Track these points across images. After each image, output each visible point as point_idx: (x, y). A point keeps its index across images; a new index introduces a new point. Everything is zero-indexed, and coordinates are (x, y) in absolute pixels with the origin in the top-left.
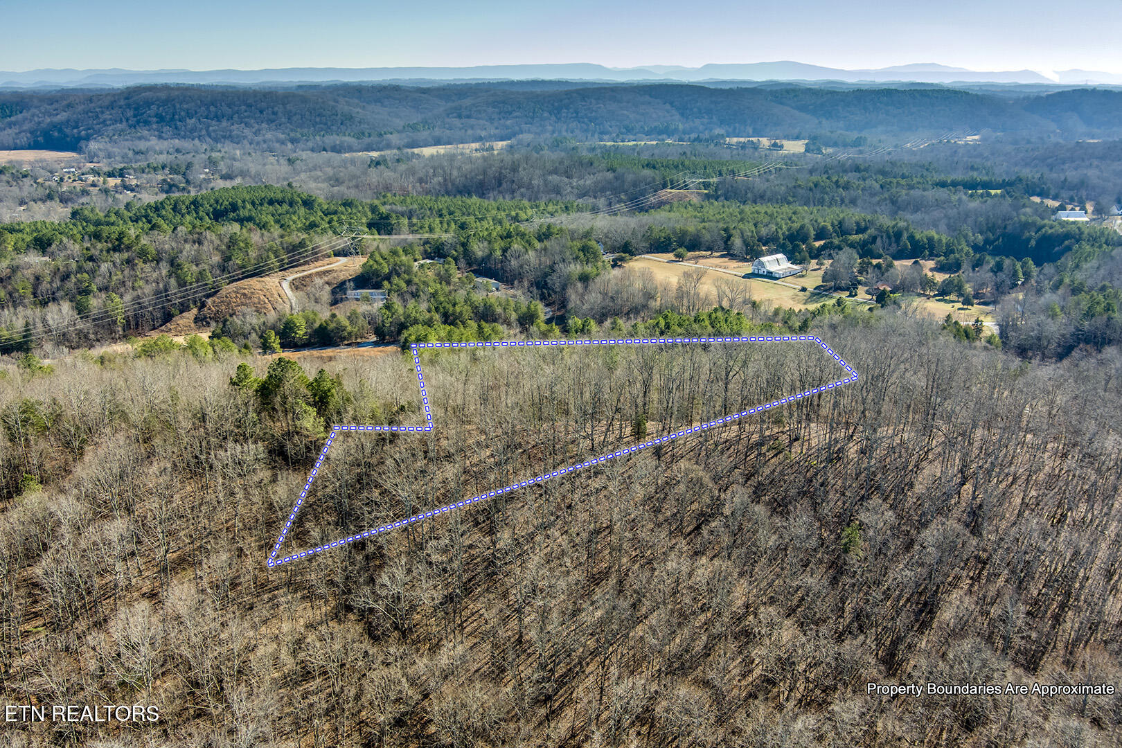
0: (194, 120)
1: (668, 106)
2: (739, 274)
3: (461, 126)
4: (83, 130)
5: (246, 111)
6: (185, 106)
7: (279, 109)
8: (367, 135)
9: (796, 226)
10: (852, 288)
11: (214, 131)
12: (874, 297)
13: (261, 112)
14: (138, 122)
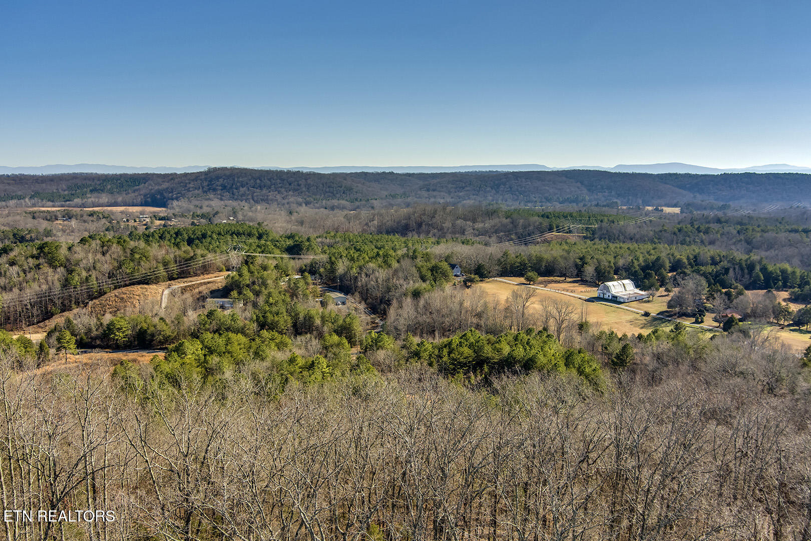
0: (245, 188)
1: (579, 184)
2: (584, 297)
3: (427, 196)
4: (175, 194)
5: (280, 183)
6: (241, 179)
7: (302, 182)
8: (359, 200)
9: (653, 258)
10: (698, 315)
11: (257, 196)
12: (721, 325)
13: (290, 184)
14: (209, 189)
